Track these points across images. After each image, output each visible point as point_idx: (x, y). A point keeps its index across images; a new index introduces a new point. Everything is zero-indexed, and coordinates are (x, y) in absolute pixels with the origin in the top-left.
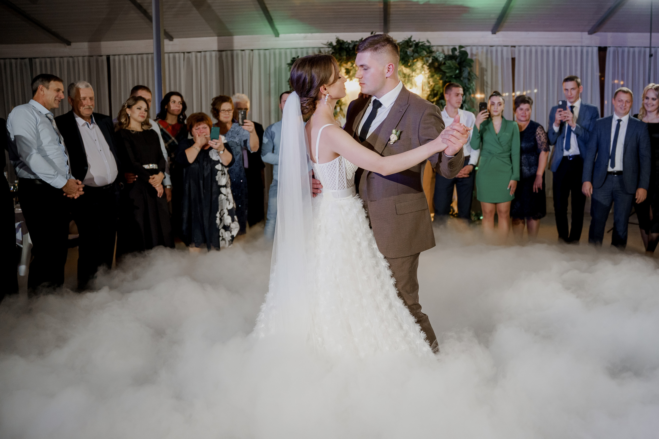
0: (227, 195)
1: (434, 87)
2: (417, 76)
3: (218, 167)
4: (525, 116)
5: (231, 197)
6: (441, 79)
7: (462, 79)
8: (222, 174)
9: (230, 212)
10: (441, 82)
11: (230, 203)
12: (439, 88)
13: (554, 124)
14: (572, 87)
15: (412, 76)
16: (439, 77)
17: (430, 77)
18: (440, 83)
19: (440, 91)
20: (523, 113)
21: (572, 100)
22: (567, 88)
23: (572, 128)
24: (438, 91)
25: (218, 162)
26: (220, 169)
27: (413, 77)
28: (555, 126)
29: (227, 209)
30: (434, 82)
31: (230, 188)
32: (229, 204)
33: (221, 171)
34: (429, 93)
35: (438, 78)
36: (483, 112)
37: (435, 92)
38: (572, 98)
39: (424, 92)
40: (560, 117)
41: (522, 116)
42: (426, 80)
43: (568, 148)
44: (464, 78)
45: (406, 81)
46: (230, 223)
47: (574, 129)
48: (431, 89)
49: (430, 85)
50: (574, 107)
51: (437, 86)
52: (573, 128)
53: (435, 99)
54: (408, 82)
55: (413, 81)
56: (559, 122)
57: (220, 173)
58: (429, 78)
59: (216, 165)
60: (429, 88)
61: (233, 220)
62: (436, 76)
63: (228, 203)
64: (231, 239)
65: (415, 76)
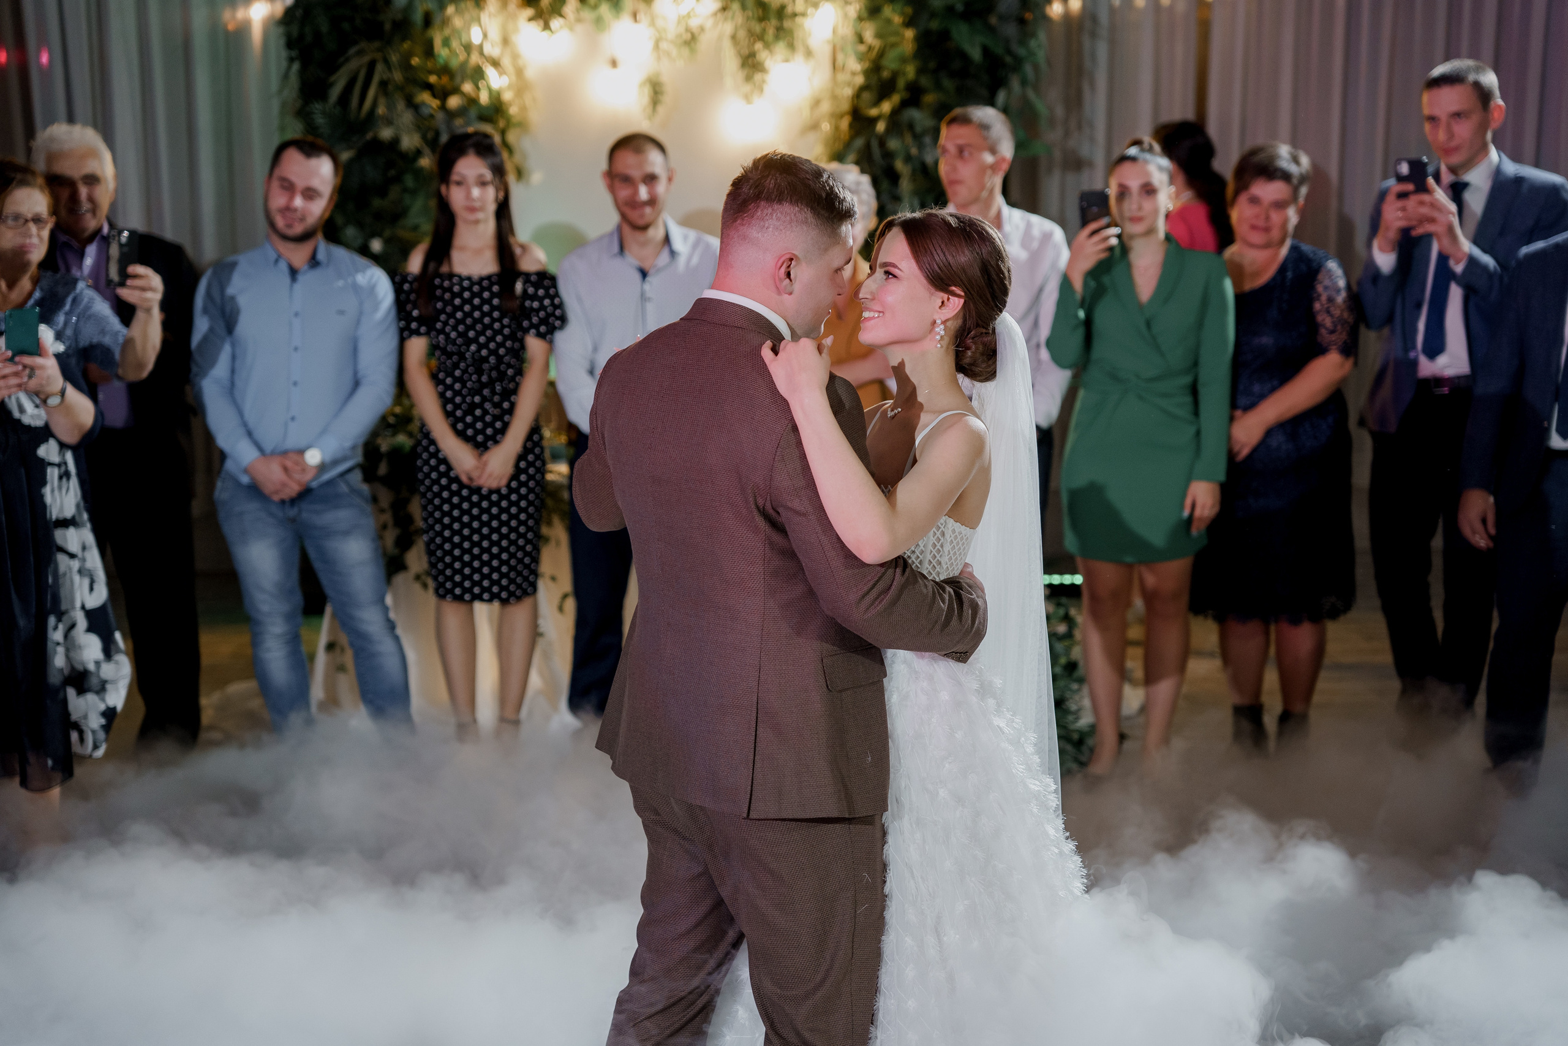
0: (80, 554)
1: (881, 54)
2: (810, 10)
3: (48, 451)
4: (1267, 230)
5: (94, 560)
6: (909, 23)
7: (993, 20)
8: (61, 478)
9: (97, 621)
10: (910, 34)
11: (95, 586)
12: (903, 60)
13: (1376, 244)
14: (1455, 108)
15: (795, 15)
16: (902, 14)
17: (865, 15)
18: (903, 36)
19: (904, 74)
20: (1257, 216)
21: (1455, 159)
22: (1435, 112)
23: (1452, 263)
24: (895, 76)
25: (44, 433)
26: (55, 458)
27: (798, 20)
28: (1381, 249)
29: (83, 607)
30: (879, 35)
31: (88, 525)
32: (91, 589)
33: (59, 465)
34: (860, 80)
35: (897, 19)
36: (1093, 226)
37: (886, 74)
38: (1456, 149)
39: (842, 77)
40: (1400, 219)
41: (1254, 227)
42: (847, 31)
43: (1435, 346)
44: (1002, 18)
45: (771, 32)
46: (98, 663)
47: (1459, 268)
48: (867, 65)
49: (862, 48)
50: (1465, 185)
51: (892, 56)
52: (1458, 262)
53: (886, 107)
54: (777, 38)
55: (798, 34)
56: (1392, 234)
57: (53, 474)
58: (860, 19)
59: (38, 446)
60: (861, 58)
61: (108, 651)
62: (888, 11)
63: (86, 582)
64: (103, 721)
65: (804, 15)
